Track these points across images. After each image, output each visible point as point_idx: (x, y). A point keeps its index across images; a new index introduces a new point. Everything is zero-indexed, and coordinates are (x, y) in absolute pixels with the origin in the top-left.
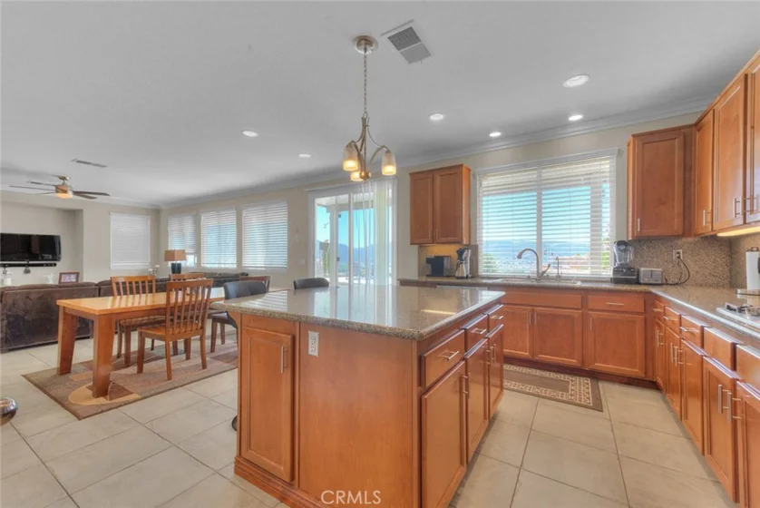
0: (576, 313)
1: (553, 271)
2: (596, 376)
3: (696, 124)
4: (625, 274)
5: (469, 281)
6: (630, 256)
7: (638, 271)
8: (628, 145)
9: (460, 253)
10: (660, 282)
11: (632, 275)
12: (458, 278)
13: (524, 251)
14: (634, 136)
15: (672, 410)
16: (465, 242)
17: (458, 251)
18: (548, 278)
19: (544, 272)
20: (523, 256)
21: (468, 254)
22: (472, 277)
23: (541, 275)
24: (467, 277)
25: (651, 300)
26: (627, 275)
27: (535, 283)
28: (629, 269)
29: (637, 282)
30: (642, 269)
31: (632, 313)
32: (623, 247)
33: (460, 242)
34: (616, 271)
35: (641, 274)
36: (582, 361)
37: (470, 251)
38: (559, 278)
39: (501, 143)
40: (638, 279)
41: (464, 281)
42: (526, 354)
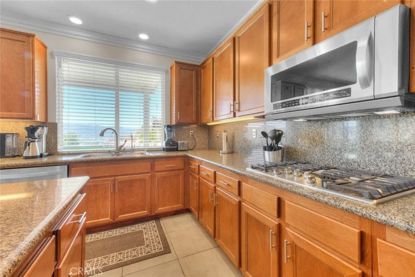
0: (147, 176)
3: (200, 66)
4: (171, 146)
5: (45, 160)
6: (173, 134)
7: (177, 143)
8: (171, 68)
9: (31, 131)
10: (187, 149)
11: (174, 146)
12: (27, 158)
13: (106, 130)
14: (176, 62)
16: (39, 118)
17: (27, 129)
18: (125, 151)
19: (122, 146)
20: (105, 135)
21: (43, 132)
22: (49, 155)
23: (119, 149)
24: (41, 156)
25: (187, 160)
27: (115, 157)
28: (173, 142)
29: (177, 150)
30: (179, 142)
31: (178, 170)
32: (169, 129)
33: (33, 117)
34: (167, 144)
35: (179, 145)
36: (151, 210)
37: (46, 129)
38: (133, 150)
39: (81, 34)
40: (177, 148)
41: (38, 161)
42: (107, 219)
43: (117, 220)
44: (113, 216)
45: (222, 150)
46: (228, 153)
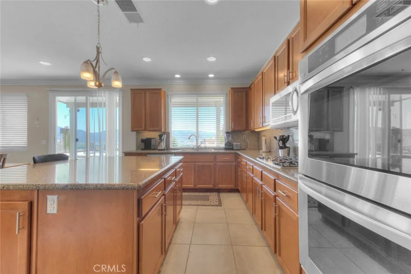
0: (212, 164)
1: (203, 145)
2: (219, 191)
3: (249, 88)
5: (165, 151)
6: (230, 138)
8: (230, 92)
9: (161, 136)
11: (231, 146)
12: (159, 150)
13: (191, 136)
15: (243, 199)
16: (163, 130)
17: (159, 136)
18: (201, 148)
19: (199, 146)
20: (190, 138)
21: (164, 137)
22: (167, 149)
24: (164, 149)
25: (237, 156)
26: (229, 146)
27: (196, 151)
28: (230, 144)
29: (232, 149)
30: (234, 144)
31: (232, 162)
32: (228, 135)
33: (160, 131)
34: (226, 144)
35: (234, 146)
36: (214, 185)
37: (165, 135)
38: (205, 148)
39: (181, 81)
40: (233, 148)
41: (163, 151)
42: (191, 186)
43: (197, 187)
44: (195, 185)
45: (262, 149)
46: (266, 152)
